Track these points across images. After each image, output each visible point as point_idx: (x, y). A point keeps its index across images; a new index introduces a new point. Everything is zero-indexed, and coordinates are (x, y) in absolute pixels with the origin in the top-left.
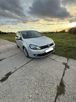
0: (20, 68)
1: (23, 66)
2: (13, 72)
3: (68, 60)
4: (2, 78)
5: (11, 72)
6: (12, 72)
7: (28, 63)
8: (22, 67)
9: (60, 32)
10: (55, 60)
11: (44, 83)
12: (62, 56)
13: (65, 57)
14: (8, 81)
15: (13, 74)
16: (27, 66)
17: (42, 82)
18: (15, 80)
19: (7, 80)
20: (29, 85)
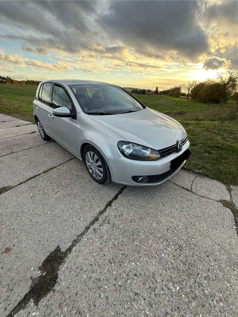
0: (87, 228)
1: (96, 219)
2: (70, 250)
3: (229, 190)
4: (30, 283)
5: (58, 249)
6: (63, 250)
7: (109, 204)
8: (96, 225)
9: (165, 93)
10: (194, 190)
11: (198, 280)
12: (208, 176)
13: (218, 179)
14: (62, 292)
15: (70, 256)
16: (112, 220)
17: (192, 281)
18: (90, 284)
19: (57, 287)
20: (153, 296)
